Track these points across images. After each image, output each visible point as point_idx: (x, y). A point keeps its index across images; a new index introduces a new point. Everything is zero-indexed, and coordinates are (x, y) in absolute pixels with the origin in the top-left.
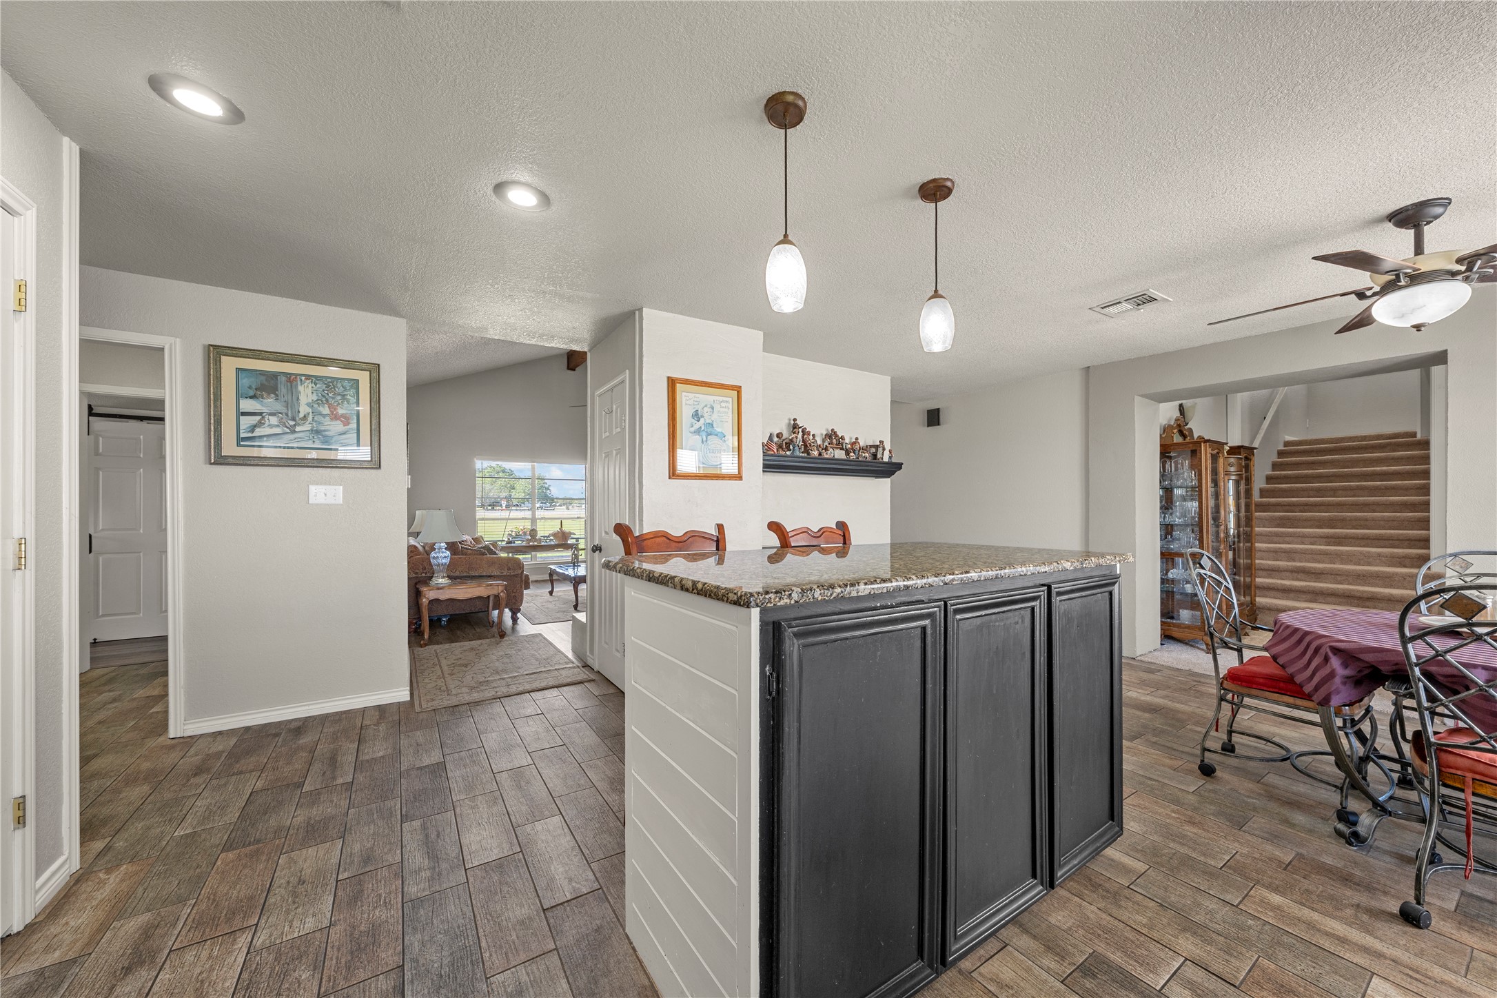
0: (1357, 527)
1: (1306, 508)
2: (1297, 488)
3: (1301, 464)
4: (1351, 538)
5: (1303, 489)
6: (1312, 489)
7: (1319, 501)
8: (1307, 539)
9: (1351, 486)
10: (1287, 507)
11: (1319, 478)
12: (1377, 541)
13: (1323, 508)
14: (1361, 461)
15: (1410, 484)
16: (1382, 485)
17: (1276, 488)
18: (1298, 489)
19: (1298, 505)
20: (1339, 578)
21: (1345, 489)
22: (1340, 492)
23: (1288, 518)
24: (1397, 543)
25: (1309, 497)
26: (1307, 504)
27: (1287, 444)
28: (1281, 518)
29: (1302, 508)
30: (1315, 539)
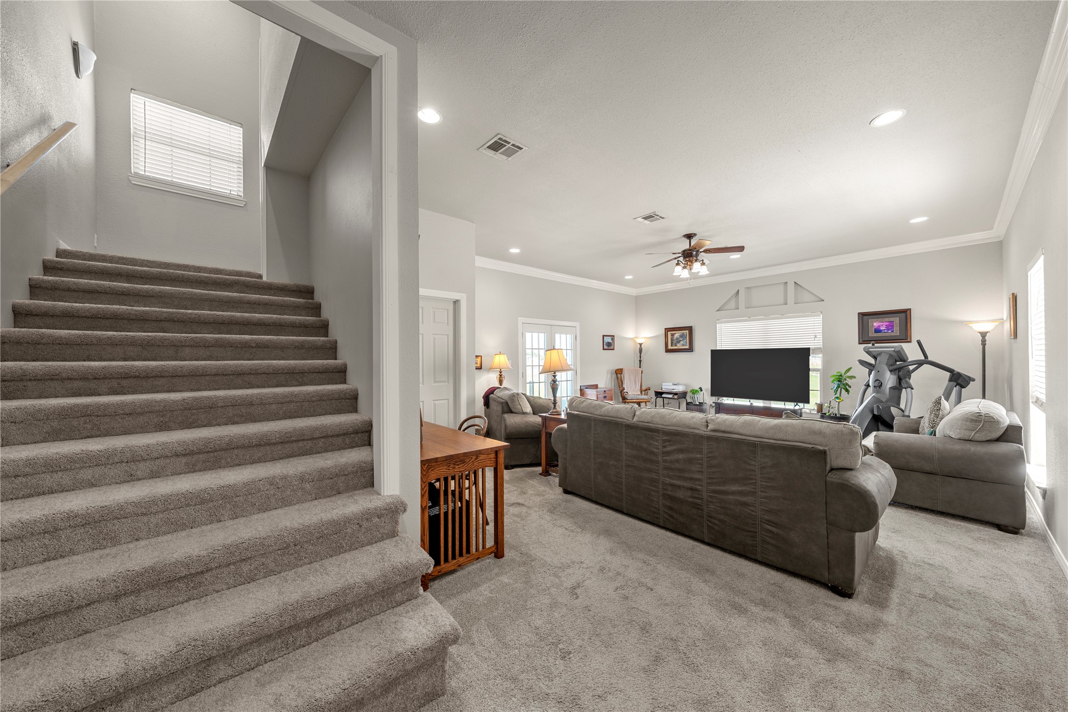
0: (236, 419)
1: (125, 383)
2: (100, 340)
3: (98, 292)
4: (237, 447)
5: (113, 343)
6: (133, 343)
7: (153, 369)
8: (141, 465)
9: (205, 340)
10: (77, 384)
11: (141, 321)
12: (279, 447)
13: (161, 382)
14: (206, 300)
15: (287, 340)
16: (252, 340)
17: (42, 336)
18: (100, 342)
19: (105, 378)
20: (245, 568)
21: (196, 345)
22: (187, 350)
23: (85, 413)
24: (309, 444)
25: (125, 360)
26: (126, 376)
27: (60, 253)
28: (64, 414)
29: (114, 383)
30: (162, 462)
